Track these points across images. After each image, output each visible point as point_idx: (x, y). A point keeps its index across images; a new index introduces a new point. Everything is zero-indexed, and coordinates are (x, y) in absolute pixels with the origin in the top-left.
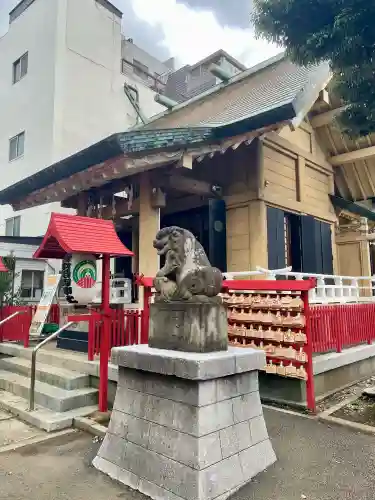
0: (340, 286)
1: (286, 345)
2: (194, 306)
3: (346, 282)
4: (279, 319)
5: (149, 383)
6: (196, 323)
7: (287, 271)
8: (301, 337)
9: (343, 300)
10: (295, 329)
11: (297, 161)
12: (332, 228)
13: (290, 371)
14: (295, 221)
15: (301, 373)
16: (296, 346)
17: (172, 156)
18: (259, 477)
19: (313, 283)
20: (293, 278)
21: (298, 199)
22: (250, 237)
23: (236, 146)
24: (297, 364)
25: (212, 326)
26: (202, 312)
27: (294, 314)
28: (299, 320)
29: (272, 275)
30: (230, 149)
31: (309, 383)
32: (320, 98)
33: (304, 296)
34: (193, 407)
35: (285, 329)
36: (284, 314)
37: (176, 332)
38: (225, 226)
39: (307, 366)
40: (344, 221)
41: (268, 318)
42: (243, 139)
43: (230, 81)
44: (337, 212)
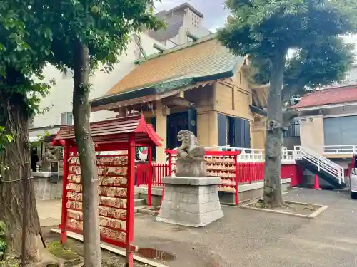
0: (253, 154)
1: (227, 179)
2: (195, 161)
3: (256, 152)
4: (224, 168)
5: (179, 189)
6: (196, 167)
7: (228, 147)
8: (233, 175)
9: (254, 161)
10: (231, 172)
11: (233, 88)
12: (250, 123)
13: (229, 189)
14: (231, 120)
15: (233, 190)
16: (231, 179)
17: (176, 92)
18: (219, 220)
19: (239, 152)
20: (230, 150)
21: (233, 109)
22: (209, 128)
23: (204, 86)
24: (232, 186)
25: (202, 168)
26: (198, 162)
27: (231, 165)
28: (233, 168)
29: (220, 149)
30: (201, 86)
31: (236, 194)
32: (245, 63)
33: (235, 158)
34: (197, 194)
35: (227, 172)
36: (226, 166)
37: (188, 170)
38: (196, 123)
39: (236, 187)
40: (257, 119)
41: (219, 167)
42: (208, 83)
43: (198, 42)
44: (254, 115)
